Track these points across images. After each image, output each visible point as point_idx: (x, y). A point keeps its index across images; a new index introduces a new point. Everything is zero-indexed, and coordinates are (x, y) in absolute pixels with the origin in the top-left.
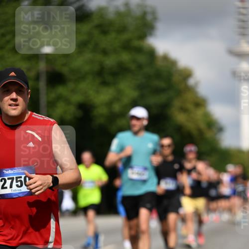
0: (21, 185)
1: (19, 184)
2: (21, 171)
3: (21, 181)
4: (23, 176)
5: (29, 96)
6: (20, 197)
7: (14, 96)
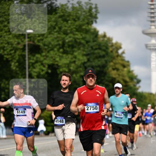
0: (94, 109)
1: (93, 109)
2: (94, 104)
3: (94, 108)
4: (95, 106)
5: (96, 78)
7: (91, 79)
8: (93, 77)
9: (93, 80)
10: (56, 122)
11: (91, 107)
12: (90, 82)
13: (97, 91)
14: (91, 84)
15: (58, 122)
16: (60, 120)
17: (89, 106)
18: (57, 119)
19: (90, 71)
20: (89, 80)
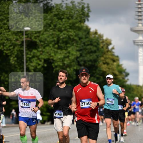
1: (87, 104)
2: (87, 100)
3: (87, 103)
4: (88, 102)
5: (89, 77)
6: (87, 108)
7: (84, 77)
8: (86, 75)
9: (86, 78)
10: (56, 115)
11: (85, 103)
12: (84, 80)
13: (90, 88)
14: (85, 82)
15: (57, 115)
16: (59, 113)
17: (83, 102)
18: (56, 112)
19: (84, 70)
20: (82, 78)
